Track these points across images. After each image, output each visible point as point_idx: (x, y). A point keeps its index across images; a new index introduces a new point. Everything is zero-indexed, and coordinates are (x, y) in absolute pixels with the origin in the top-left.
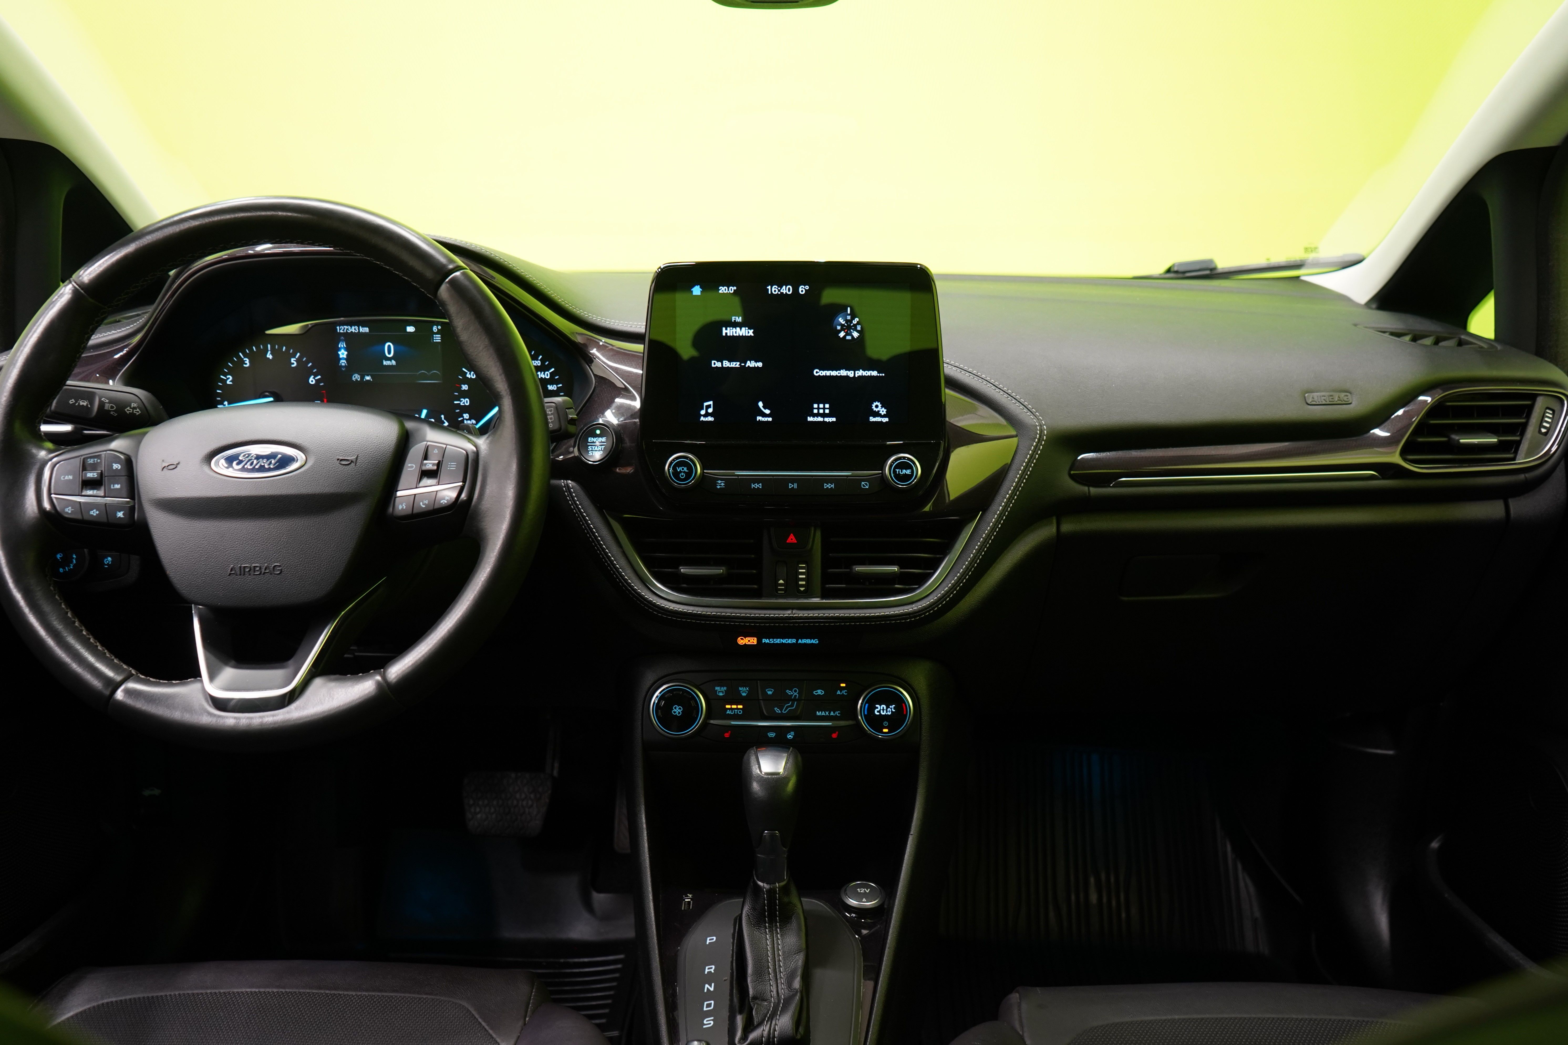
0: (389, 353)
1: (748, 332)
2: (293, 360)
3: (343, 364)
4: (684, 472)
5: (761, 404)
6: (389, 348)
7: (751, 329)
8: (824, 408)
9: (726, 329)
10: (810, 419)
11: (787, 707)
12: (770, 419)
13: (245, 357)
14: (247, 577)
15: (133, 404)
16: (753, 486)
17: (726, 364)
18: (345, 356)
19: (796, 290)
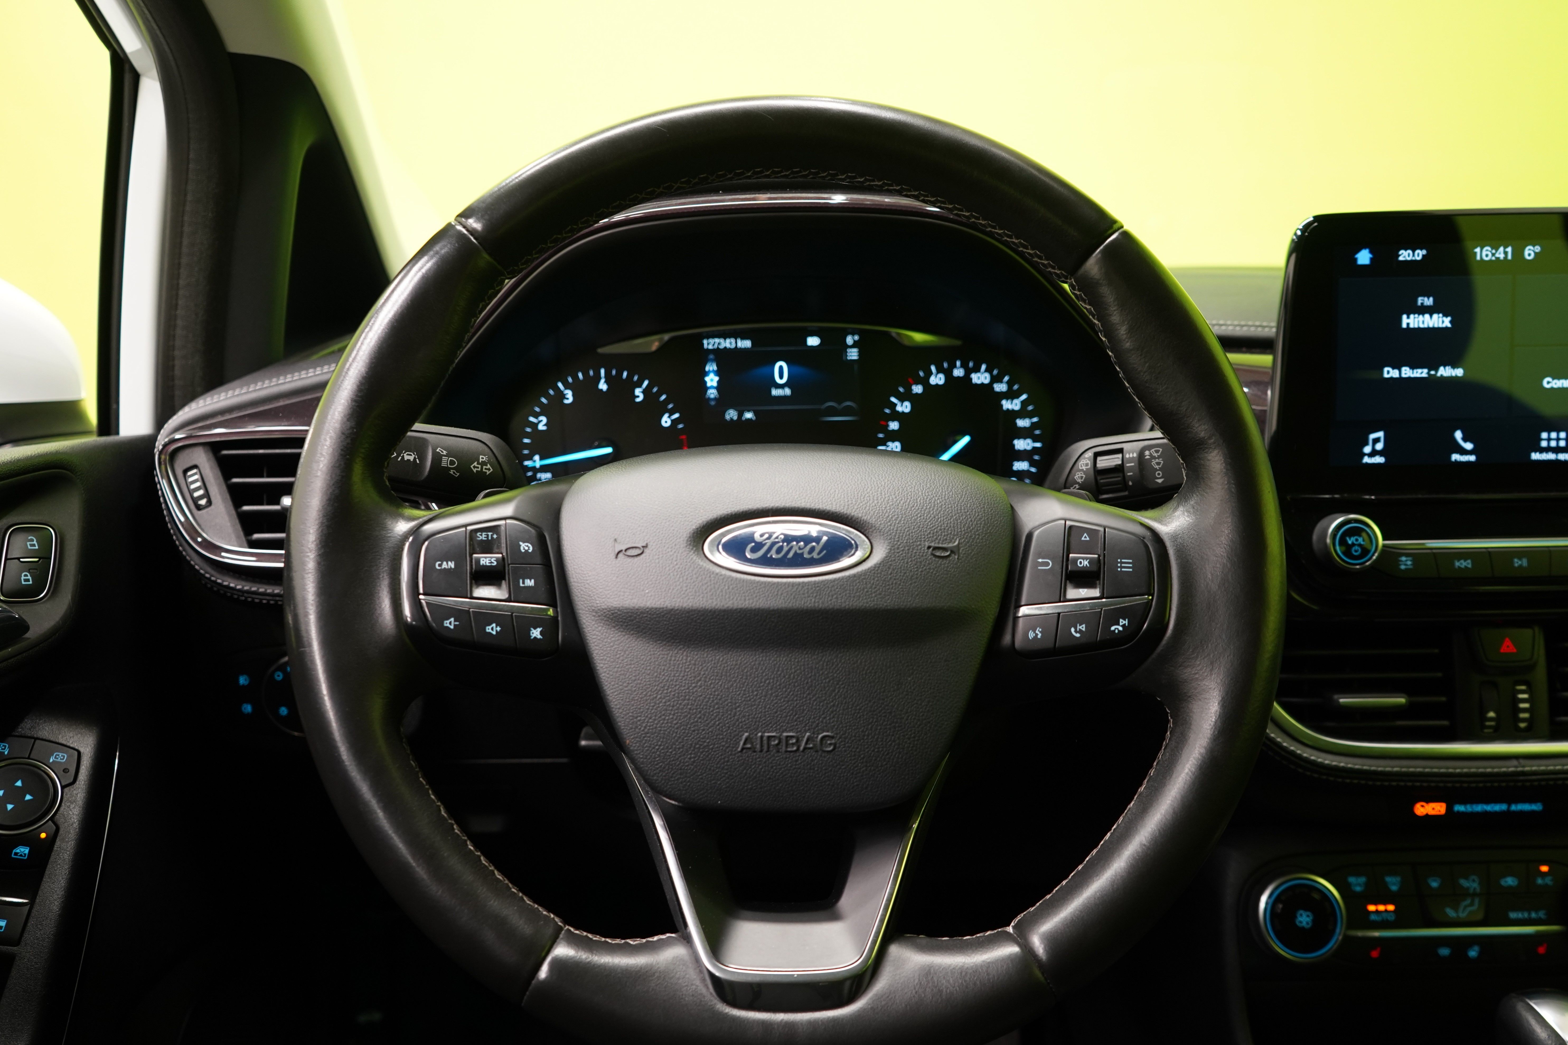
0: (781, 377)
1: (1443, 322)
2: (638, 392)
3: (712, 396)
4: (1360, 545)
5: (1458, 435)
6: (781, 371)
7: (1447, 316)
8: (1558, 439)
9: (1408, 317)
10: (1535, 456)
11: (1466, 907)
12: (1472, 458)
13: (566, 388)
14: (774, 755)
15: (481, 457)
16: (1457, 564)
17: (1407, 372)
18: (715, 384)
19: (1518, 253)
